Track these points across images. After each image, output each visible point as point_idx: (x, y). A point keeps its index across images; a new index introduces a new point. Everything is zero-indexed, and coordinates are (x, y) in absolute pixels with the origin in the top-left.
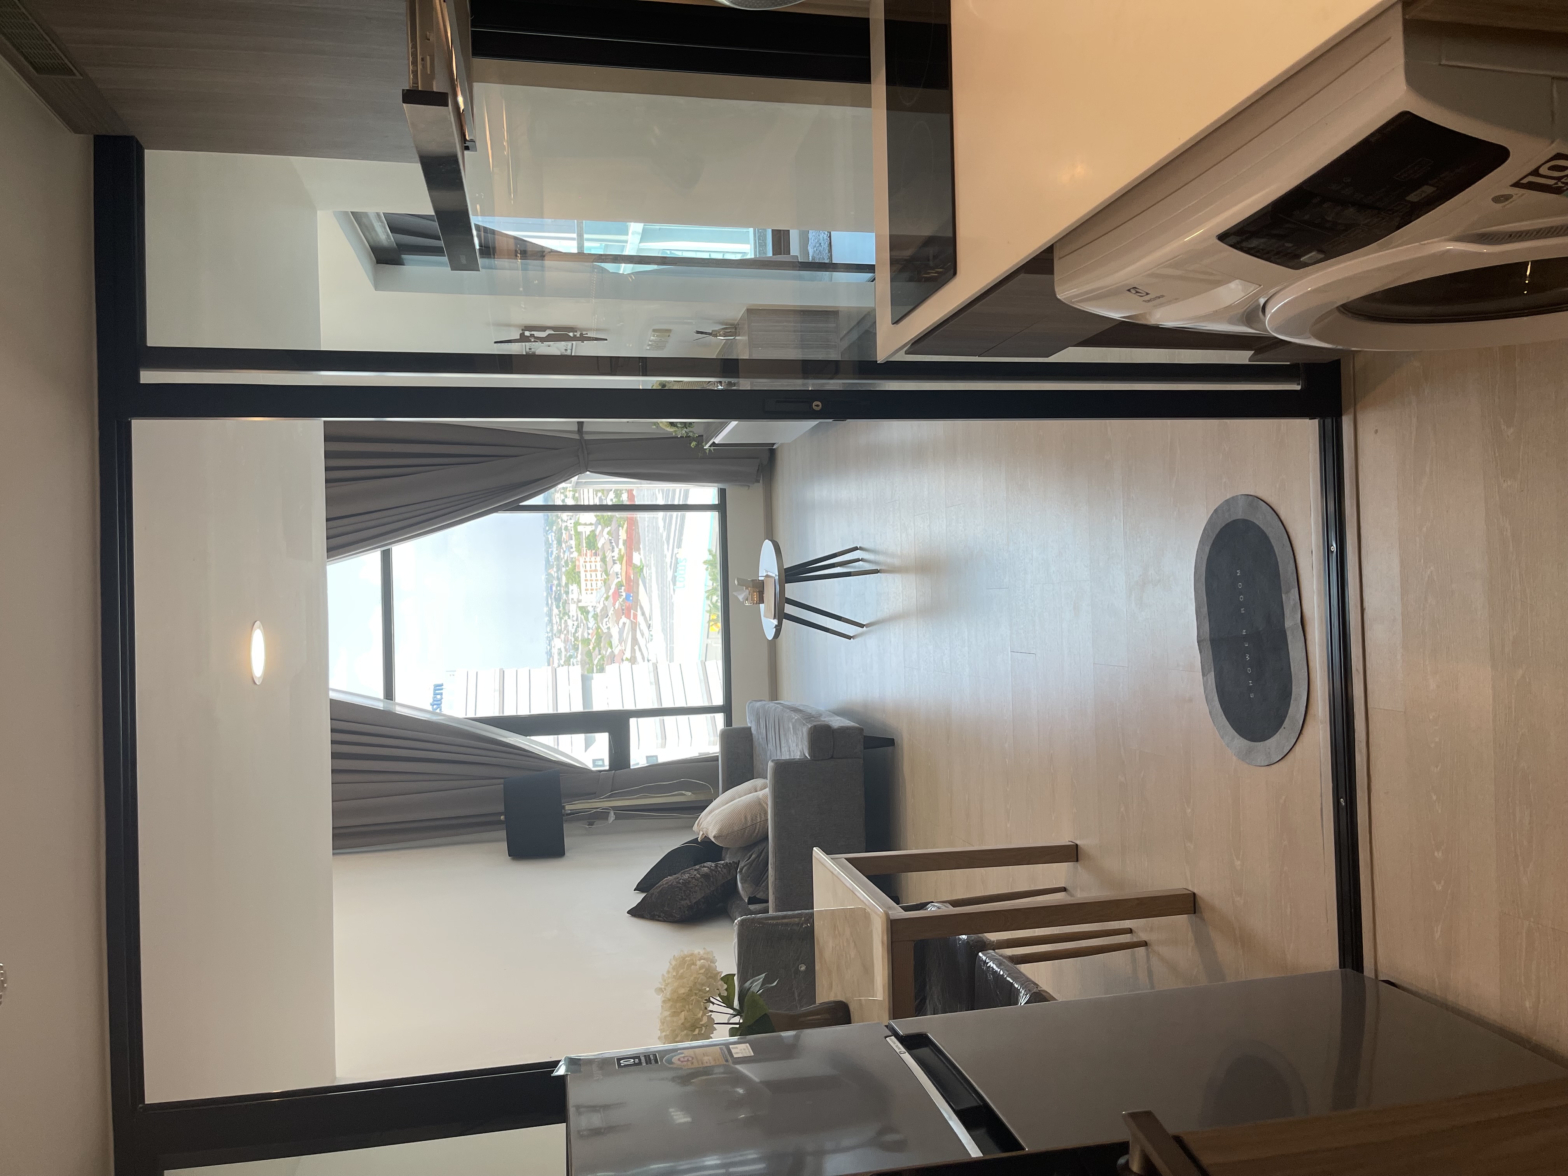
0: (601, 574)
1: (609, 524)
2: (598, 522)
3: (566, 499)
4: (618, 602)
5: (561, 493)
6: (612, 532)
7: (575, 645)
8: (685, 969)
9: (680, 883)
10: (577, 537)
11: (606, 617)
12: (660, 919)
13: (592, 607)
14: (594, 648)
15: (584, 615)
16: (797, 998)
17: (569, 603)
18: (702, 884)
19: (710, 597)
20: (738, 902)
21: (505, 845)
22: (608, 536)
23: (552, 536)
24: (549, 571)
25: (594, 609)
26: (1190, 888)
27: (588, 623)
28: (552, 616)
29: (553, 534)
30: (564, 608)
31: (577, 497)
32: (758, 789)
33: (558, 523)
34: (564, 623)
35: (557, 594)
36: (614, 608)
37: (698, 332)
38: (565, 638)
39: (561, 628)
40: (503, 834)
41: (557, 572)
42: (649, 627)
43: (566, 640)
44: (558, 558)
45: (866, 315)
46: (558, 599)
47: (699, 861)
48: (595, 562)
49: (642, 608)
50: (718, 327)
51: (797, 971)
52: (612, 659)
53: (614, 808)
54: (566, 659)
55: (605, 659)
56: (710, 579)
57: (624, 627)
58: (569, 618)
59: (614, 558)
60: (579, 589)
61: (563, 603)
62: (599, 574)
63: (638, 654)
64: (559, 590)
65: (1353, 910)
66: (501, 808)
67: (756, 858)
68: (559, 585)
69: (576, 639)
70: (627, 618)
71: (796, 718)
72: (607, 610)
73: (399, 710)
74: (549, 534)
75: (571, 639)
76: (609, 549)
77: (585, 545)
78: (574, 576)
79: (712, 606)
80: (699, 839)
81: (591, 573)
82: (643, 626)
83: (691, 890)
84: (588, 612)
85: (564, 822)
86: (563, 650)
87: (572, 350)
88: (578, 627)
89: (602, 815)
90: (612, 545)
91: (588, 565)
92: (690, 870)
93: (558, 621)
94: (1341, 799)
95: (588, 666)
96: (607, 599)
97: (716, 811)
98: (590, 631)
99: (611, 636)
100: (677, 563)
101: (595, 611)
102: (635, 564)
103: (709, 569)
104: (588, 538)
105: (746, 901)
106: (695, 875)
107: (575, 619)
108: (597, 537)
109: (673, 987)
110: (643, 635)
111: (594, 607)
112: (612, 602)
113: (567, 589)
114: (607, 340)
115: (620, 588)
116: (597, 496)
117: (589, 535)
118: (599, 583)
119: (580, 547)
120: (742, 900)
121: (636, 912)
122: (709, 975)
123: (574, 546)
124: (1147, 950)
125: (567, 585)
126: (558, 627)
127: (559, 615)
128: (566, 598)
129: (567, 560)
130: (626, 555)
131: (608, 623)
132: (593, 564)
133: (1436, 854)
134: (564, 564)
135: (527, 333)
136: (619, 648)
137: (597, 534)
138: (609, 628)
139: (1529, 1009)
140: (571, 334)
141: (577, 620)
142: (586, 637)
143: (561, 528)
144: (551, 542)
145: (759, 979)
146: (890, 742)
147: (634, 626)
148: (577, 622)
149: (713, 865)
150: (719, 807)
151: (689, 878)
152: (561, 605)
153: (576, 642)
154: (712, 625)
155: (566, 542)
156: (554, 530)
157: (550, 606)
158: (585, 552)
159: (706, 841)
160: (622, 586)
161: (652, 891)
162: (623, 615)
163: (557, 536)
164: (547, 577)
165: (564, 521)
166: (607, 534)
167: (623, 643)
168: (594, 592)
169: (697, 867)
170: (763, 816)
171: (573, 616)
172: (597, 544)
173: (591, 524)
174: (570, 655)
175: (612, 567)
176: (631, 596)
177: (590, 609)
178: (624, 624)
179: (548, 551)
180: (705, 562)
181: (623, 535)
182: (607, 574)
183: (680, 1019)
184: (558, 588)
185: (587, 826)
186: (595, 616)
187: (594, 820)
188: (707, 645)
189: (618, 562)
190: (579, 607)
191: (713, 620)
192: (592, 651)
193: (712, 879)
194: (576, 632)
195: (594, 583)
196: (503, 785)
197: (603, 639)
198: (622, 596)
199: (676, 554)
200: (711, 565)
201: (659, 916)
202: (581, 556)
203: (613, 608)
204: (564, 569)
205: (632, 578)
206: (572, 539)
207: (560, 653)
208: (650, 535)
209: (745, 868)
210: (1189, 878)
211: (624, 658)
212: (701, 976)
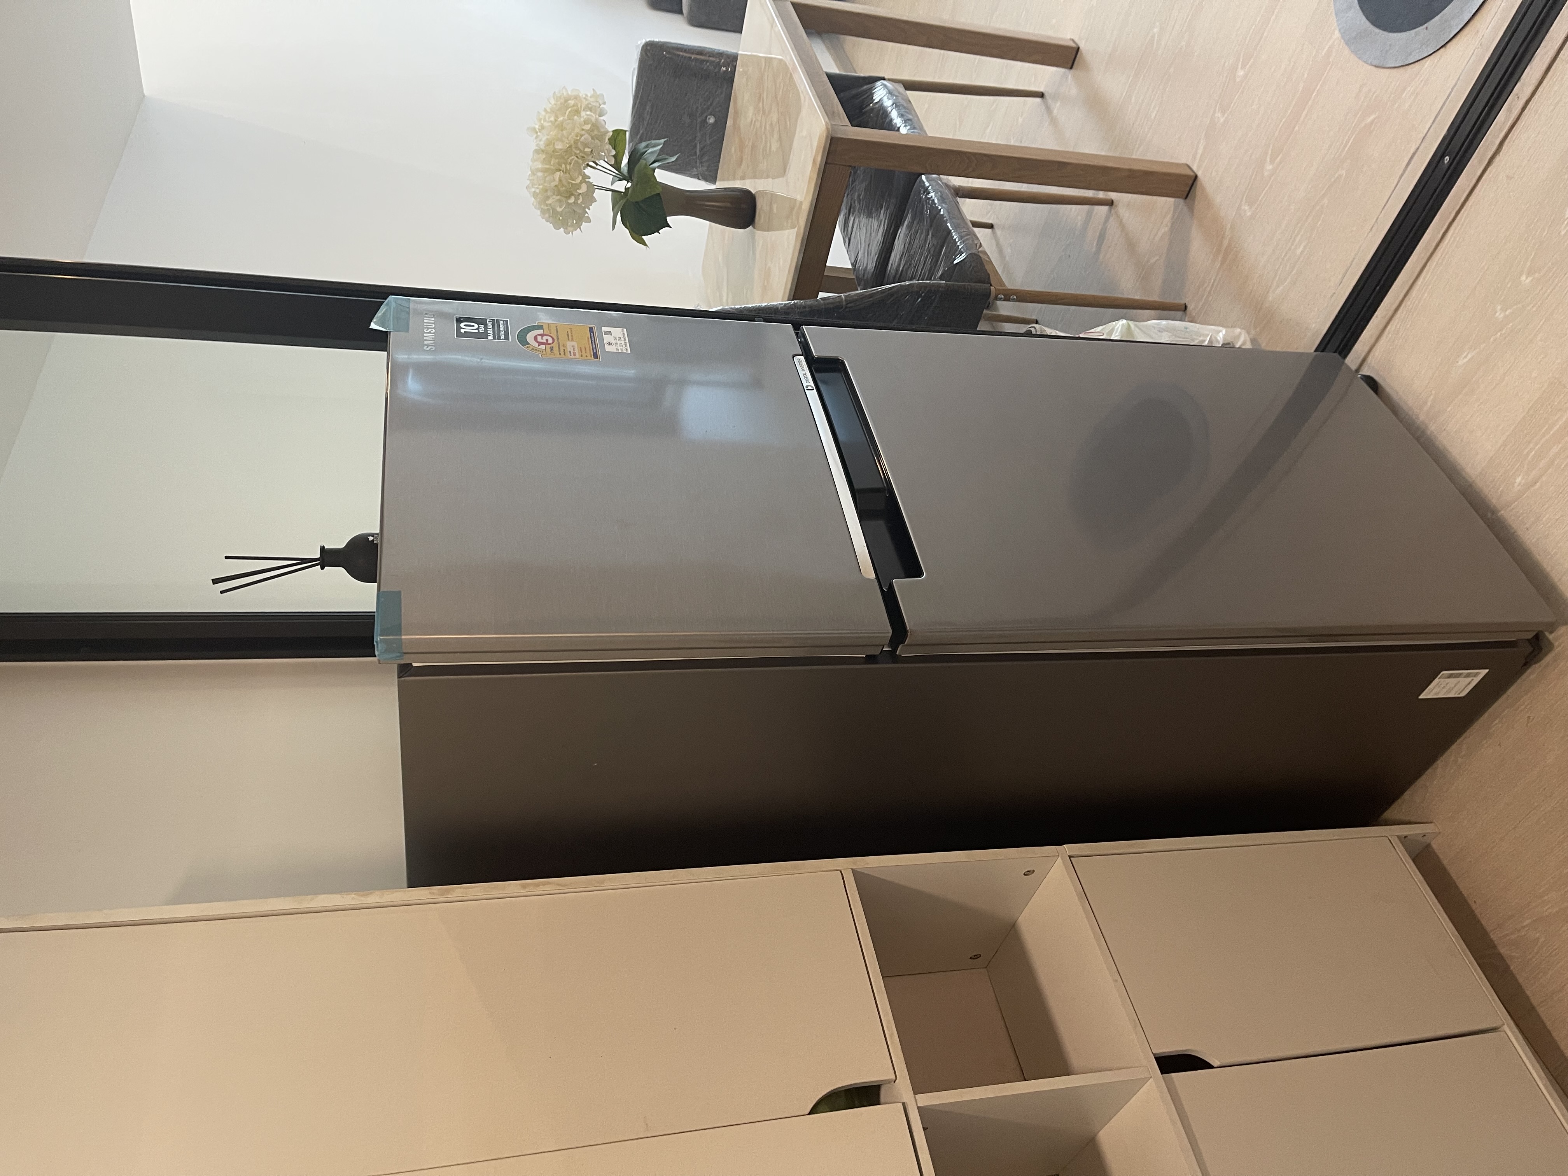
8: (566, 117)
16: (698, 153)
26: (1195, 168)
51: (705, 121)
65: (1378, 288)
94: (1447, 157)
109: (549, 136)
122: (596, 132)
124: (1110, 211)
133: (1523, 278)
139: (1516, 485)
183: (554, 180)
210: (1198, 156)
212: (583, 132)
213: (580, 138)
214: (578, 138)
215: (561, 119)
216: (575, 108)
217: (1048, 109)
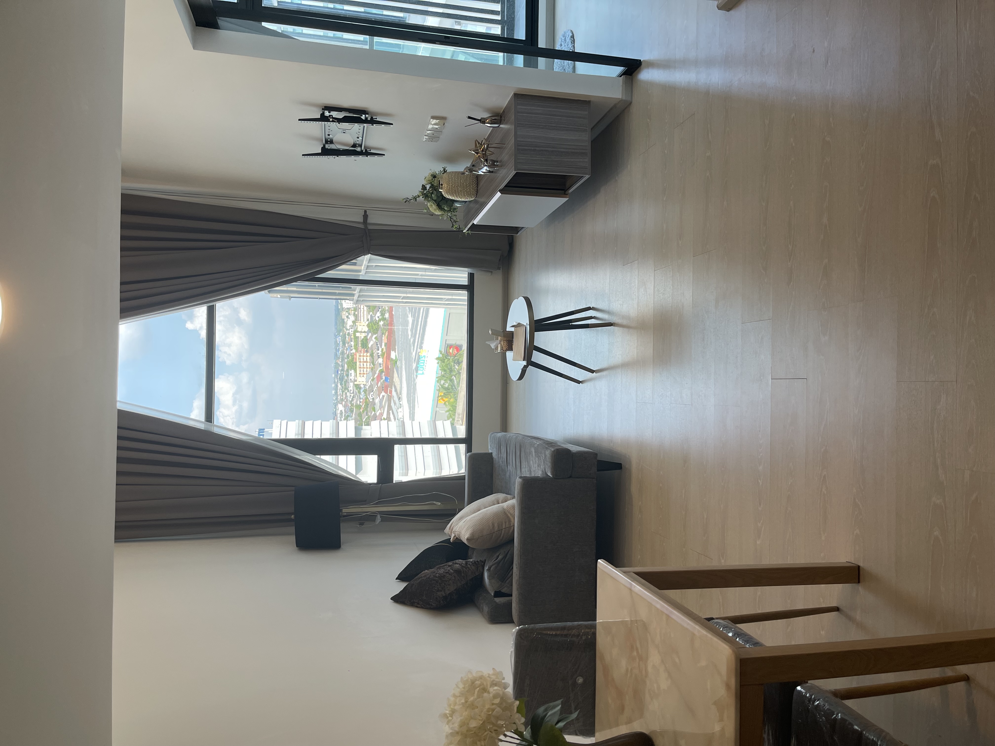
0: (370, 364)
1: (376, 332)
2: (369, 330)
3: (349, 316)
4: (380, 382)
5: (346, 311)
6: (378, 337)
7: (351, 408)
8: (475, 697)
9: (436, 577)
10: (355, 340)
11: (372, 392)
12: (418, 605)
13: (363, 385)
14: (363, 411)
15: (358, 390)
17: (348, 382)
18: (455, 578)
19: (439, 381)
20: (485, 595)
21: (293, 538)
22: (375, 340)
23: (339, 338)
24: (337, 361)
25: (365, 386)
27: (361, 396)
28: (338, 390)
29: (340, 338)
30: (345, 385)
31: (356, 314)
32: (500, 501)
33: (344, 331)
34: (345, 395)
35: (341, 376)
36: (378, 386)
37: (469, 118)
38: (345, 404)
39: (343, 398)
40: (293, 529)
41: (342, 362)
42: (399, 399)
43: (346, 405)
44: (343, 353)
45: (611, 109)
46: (341, 379)
47: (451, 558)
48: (366, 356)
49: (395, 387)
50: (486, 115)
51: (575, 684)
52: (375, 418)
53: (381, 513)
54: (345, 417)
55: (370, 418)
56: (440, 369)
57: (383, 398)
58: (348, 392)
59: (378, 354)
60: (355, 373)
61: (344, 382)
62: (368, 364)
63: (392, 416)
64: (342, 374)
66: (292, 509)
67: (503, 559)
68: (343, 370)
69: (352, 405)
70: (385, 393)
71: (538, 443)
72: (372, 387)
73: (216, 430)
74: (338, 337)
75: (349, 405)
76: (376, 349)
77: (360, 345)
78: (352, 365)
79: (440, 386)
80: (451, 540)
81: (364, 363)
82: (396, 398)
83: (446, 583)
84: (360, 388)
85: (341, 522)
86: (343, 411)
87: (363, 138)
88: (353, 397)
89: (371, 517)
90: (378, 346)
91: (362, 358)
92: (444, 566)
93: (341, 393)
95: (359, 422)
96: (373, 380)
97: (467, 518)
98: (361, 400)
99: (375, 404)
100: (419, 358)
101: (365, 388)
102: (392, 359)
103: (440, 363)
104: (362, 341)
105: (493, 594)
106: (449, 571)
107: (352, 392)
108: (368, 340)
109: (462, 718)
110: (395, 404)
111: (365, 385)
112: (376, 382)
113: (348, 373)
114: (392, 124)
115: (382, 373)
116: (369, 314)
117: (363, 339)
118: (368, 370)
119: (357, 346)
120: (488, 592)
121: (398, 599)
122: (504, 705)
123: (353, 346)
125: (348, 370)
126: (341, 397)
127: (342, 389)
128: (347, 379)
129: (349, 354)
130: (387, 352)
131: (373, 395)
132: (365, 358)
134: (346, 357)
135: (327, 114)
136: (380, 411)
137: (368, 338)
138: (373, 399)
140: (363, 117)
141: (353, 393)
142: (359, 404)
143: (345, 334)
144: (338, 342)
145: (555, 707)
146: (618, 466)
147: (390, 398)
148: (353, 394)
149: (464, 563)
150: (467, 515)
151: (444, 572)
152: (343, 383)
153: (352, 407)
154: (440, 399)
155: (348, 343)
156: (341, 335)
157: (336, 384)
158: (360, 349)
159: (458, 542)
160: (382, 372)
161: (412, 582)
162: (382, 391)
163: (342, 339)
164: (335, 365)
165: (348, 330)
166: (375, 339)
167: (382, 408)
168: (365, 375)
169: (450, 563)
170: (507, 524)
171: (351, 390)
172: (368, 345)
173: (365, 332)
174: (348, 415)
175: (377, 360)
176: (388, 379)
177: (362, 386)
178: (383, 396)
179: (336, 348)
180: (437, 359)
181: (385, 339)
182: (374, 365)
184: (342, 372)
185: (358, 526)
186: (365, 391)
187: (364, 522)
188: (436, 411)
189: (381, 357)
190: (355, 385)
191: (441, 396)
192: (362, 413)
193: (463, 575)
194: (352, 400)
195: (365, 370)
196: (294, 492)
197: (369, 405)
198: (383, 378)
199: (419, 353)
200: (441, 360)
201: (418, 604)
202: (358, 352)
203: (376, 386)
204: (346, 360)
205: (390, 368)
206: (352, 341)
207: (341, 414)
208: (402, 340)
209: (493, 567)
211: (382, 418)
212: (494, 706)
213: (492, 713)
214: (490, 713)
215: (472, 699)
216: (482, 687)
217: (850, 618)
